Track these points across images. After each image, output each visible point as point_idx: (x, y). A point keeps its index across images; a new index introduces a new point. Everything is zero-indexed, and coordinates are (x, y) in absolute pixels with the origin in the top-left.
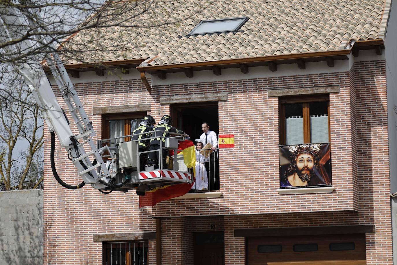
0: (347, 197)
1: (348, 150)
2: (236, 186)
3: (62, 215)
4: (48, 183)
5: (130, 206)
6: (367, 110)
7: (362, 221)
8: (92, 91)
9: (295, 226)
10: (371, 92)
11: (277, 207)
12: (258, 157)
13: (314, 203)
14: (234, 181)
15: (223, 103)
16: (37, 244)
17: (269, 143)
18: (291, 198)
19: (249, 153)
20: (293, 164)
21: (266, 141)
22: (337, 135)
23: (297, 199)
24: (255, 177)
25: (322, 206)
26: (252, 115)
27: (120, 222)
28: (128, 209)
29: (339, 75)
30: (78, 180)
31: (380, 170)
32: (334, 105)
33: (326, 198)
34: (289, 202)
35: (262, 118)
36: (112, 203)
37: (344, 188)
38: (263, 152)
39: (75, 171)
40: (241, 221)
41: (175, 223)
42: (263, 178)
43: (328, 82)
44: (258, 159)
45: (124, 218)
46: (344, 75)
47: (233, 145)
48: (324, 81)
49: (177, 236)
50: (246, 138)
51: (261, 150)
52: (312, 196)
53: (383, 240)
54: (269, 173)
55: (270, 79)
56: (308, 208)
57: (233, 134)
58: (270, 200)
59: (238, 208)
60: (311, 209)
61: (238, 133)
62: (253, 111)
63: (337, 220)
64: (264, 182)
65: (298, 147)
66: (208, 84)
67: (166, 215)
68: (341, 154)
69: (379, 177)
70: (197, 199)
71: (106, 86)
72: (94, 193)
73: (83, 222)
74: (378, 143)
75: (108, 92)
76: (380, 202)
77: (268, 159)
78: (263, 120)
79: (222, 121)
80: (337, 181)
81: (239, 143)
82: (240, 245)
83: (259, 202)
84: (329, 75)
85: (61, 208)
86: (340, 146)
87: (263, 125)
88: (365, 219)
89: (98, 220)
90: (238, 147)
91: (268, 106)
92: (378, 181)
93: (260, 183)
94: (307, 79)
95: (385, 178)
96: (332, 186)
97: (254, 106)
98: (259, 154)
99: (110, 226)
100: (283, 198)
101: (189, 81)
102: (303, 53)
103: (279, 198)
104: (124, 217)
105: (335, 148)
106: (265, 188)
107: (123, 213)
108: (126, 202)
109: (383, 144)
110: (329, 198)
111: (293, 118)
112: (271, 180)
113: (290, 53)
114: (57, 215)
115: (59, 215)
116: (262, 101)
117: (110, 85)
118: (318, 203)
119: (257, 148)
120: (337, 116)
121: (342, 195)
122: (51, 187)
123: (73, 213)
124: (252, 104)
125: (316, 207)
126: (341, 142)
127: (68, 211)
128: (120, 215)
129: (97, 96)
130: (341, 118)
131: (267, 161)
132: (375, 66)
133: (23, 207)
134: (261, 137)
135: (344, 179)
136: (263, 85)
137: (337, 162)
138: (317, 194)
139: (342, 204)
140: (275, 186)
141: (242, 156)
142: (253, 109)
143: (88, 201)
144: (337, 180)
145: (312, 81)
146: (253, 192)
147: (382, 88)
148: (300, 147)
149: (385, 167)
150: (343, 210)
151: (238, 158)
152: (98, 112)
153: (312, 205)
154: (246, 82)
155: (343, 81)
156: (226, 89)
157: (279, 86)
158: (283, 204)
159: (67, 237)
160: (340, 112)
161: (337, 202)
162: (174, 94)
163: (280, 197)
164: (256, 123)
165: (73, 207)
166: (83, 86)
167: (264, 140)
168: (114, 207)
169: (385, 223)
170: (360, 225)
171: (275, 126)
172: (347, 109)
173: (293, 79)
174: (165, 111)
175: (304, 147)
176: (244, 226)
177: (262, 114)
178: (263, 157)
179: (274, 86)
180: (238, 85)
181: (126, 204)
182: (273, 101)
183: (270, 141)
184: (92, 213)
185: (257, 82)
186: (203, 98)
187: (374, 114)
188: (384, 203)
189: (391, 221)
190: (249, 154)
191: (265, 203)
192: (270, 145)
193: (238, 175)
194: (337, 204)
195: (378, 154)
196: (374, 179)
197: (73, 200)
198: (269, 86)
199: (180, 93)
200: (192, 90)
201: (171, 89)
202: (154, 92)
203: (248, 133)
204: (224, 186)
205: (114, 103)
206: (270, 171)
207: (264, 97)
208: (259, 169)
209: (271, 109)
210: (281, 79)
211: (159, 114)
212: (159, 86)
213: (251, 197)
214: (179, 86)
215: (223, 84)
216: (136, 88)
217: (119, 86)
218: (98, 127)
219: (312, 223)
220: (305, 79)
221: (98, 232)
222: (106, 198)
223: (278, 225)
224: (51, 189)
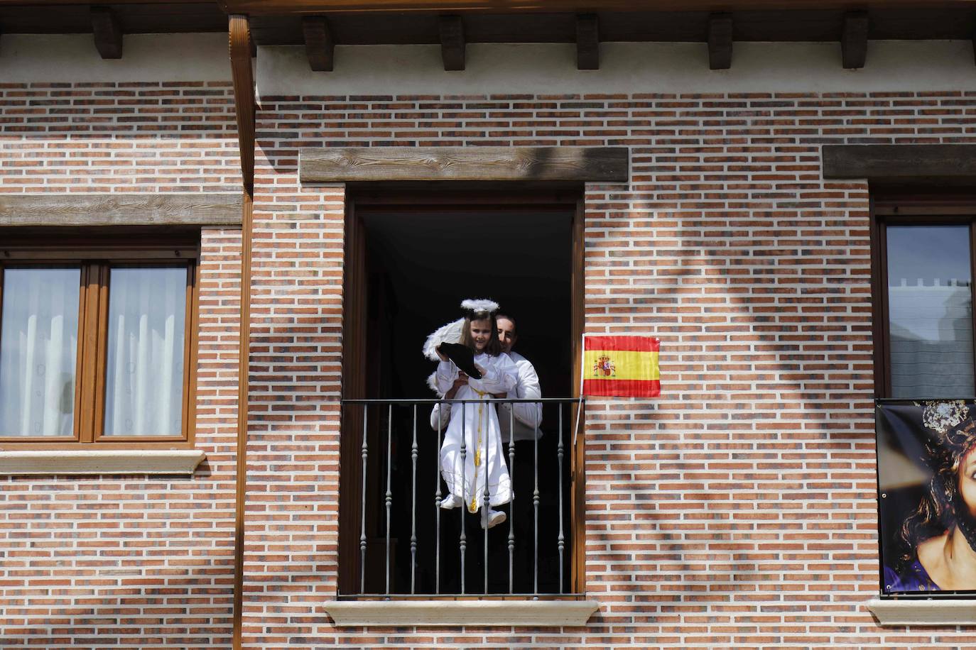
2: (668, 578)
12: (773, 446)
14: (658, 552)
15: (607, 192)
17: (828, 386)
18: (933, 644)
19: (728, 427)
20: (941, 485)
21: (812, 377)
23: (965, 649)
24: (760, 536)
26: (746, 253)
35: (794, 272)
38: (797, 426)
42: (800, 547)
44: (775, 456)
50: (716, 358)
51: (791, 416)
54: (830, 520)
55: (832, 100)
57: (655, 334)
61: (680, 335)
62: (751, 238)
64: (806, 563)
66: (535, 106)
71: (5, 103)
77: (824, 456)
79: (602, 273)
81: (685, 377)
87: (799, 300)
90: (676, 397)
91: (823, 219)
93: (784, 567)
97: (756, 214)
98: (779, 432)
100: (897, 640)
101: (444, 86)
106: (806, 592)
108: (77, 641)
112: (835, 557)
116: (793, 196)
117: (28, 99)
119: (772, 406)
124: (747, 205)
131: (820, 466)
134: (789, 357)
136: (797, 126)
140: (857, 584)
141: (697, 436)
142: (751, 229)
146: (749, 608)
151: (676, 447)
154: (720, 105)
156: (625, 133)
157: (873, 131)
162: (371, 139)
163: (883, 635)
164: (766, 290)
171: (855, 309)
173: (939, 107)
174: (322, 213)
177: (795, 252)
178: (798, 446)
179: (849, 131)
180: (678, 118)
182: (846, 199)
183: (832, 377)
185: (772, 110)
190: (731, 432)
192: (834, 396)
193: (675, 527)
198: (825, 132)
199: (397, 135)
200: (459, 125)
201: (355, 116)
202: (272, 126)
203: (729, 334)
204: (609, 572)
205: (41, 181)
206: (835, 516)
207: (802, 178)
208: (780, 501)
209: (836, 233)
210: (883, 104)
211: (293, 226)
212: (297, 98)
213: (740, 629)
214: (394, 107)
215: (606, 109)
216: (155, 119)
217: (71, 106)
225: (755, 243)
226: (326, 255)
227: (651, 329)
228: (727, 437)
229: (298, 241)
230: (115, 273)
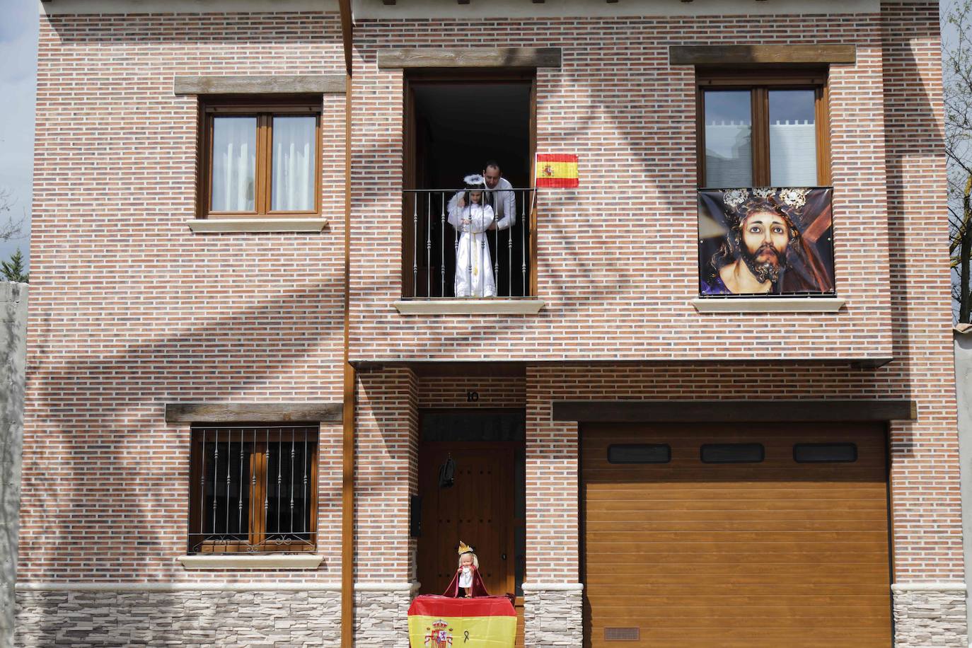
0: (876, 325)
1: (877, 207)
2: (582, 287)
3: (79, 352)
4: (41, 265)
5: (270, 334)
6: (896, 121)
7: (882, 389)
8: (174, 36)
9: (713, 397)
11: (693, 344)
12: (641, 215)
13: (789, 337)
14: (577, 273)
15: (549, 73)
17: (671, 181)
18: (728, 323)
19: (616, 204)
20: (733, 237)
21: (662, 176)
22: (849, 169)
23: (745, 326)
24: (633, 264)
25: (810, 346)
26: (626, 107)
27: (242, 375)
28: (264, 340)
29: (855, 20)
30: (127, 261)
31: (927, 266)
32: (839, 94)
33: (821, 326)
34: (725, 332)
35: (653, 117)
36: (223, 324)
37: (869, 302)
38: (654, 203)
39: (119, 238)
40: (570, 382)
42: (656, 270)
43: (826, 36)
44: (642, 220)
45: (255, 365)
46: (868, 22)
47: (574, 183)
48: (815, 33)
49: (399, 414)
50: (610, 166)
51: (651, 198)
52: (785, 320)
54: (672, 256)
55: (675, 19)
56: (772, 349)
57: (576, 152)
58: (672, 327)
59: (588, 344)
60: (783, 352)
61: (590, 153)
62: (629, 98)
63: (821, 386)
64: (658, 279)
65: (747, 194)
66: (509, 24)
67: (389, 356)
68: (861, 216)
69: (925, 285)
71: (212, 24)
72: (171, 298)
73: (140, 371)
74: (922, 200)
75: (218, 39)
76: (928, 345)
77: (669, 220)
79: (546, 118)
80: (851, 285)
81: (592, 177)
83: (645, 330)
84: (829, 20)
85: (77, 334)
86: (858, 196)
87: (656, 133)
89: (181, 368)
90: (588, 188)
91: (669, 88)
92: (924, 293)
93: (646, 281)
94: (772, 26)
95: (942, 287)
96: (835, 297)
97: (632, 85)
98: (644, 207)
99: (214, 383)
100: (708, 321)
101: (458, 13)
103: (698, 321)
104: (254, 362)
105: (844, 202)
106: (658, 295)
107: (252, 351)
108: (259, 323)
109: (935, 205)
110: (830, 325)
112: (675, 276)
115: (69, 352)
116: (653, 75)
117: (225, 22)
118: (800, 337)
119: (640, 192)
120: (848, 121)
121: (862, 319)
122: (51, 278)
123: (112, 346)
124: (627, 80)
125: (795, 349)
126: (860, 187)
127: (96, 341)
128: (242, 356)
129: (188, 47)
130: (858, 126)
131: (666, 225)
132: (914, 17)
134: (649, 165)
135: (868, 279)
136: (655, 35)
137: (848, 237)
138: (799, 314)
139: (863, 343)
140: (686, 290)
141: (599, 209)
142: (629, 94)
143: (154, 316)
144: (850, 282)
145: (786, 32)
146: (627, 304)
147: (932, 70)
148: (751, 196)
149: (940, 261)
150: (865, 357)
151: (587, 215)
152: (189, 89)
153: (785, 343)
154: (612, 23)
155: (865, 35)
156: (559, 39)
157: (698, 38)
158: (709, 338)
159: (91, 410)
160: (857, 112)
161: (849, 337)
162: (417, 44)
163: (700, 318)
164: (638, 128)
165: (113, 330)
166: (150, 22)
167: (657, 173)
168: (226, 334)
169: (940, 396)
170: (877, 399)
171: (687, 138)
172: (874, 104)
173: (735, 24)
174: (390, 85)
175: (764, 194)
176: (578, 395)
177: (654, 106)
178: (655, 214)
179: (685, 38)
180: (589, 31)
181: (260, 329)
182: (683, 76)
183: (673, 176)
184: (165, 349)
185: (641, 26)
187: (912, 131)
188: (938, 348)
189: (955, 391)
190: (617, 207)
191: (660, 332)
192: (674, 187)
193: (587, 259)
194: (851, 343)
195: (924, 229)
196: (913, 287)
197: (110, 314)
198: (671, 38)
199: (432, 41)
200: (467, 35)
201: (408, 30)
202: (362, 36)
203: (617, 152)
204: (550, 284)
205: (233, 68)
206: (674, 253)
207: (658, 64)
208: (645, 245)
209: (676, 95)
210: (703, 22)
211: (375, 93)
212: (375, 20)
213: (622, 315)
214: (430, 25)
215: (549, 26)
216: (296, 33)
217: (249, 26)
218: (187, 128)
219: (757, 392)
220: (766, 27)
221: (181, 399)
222: (205, 311)
223: (669, 395)
224: (50, 283)
225: (631, 101)
226: (393, 109)
227: (573, 150)
228: (615, 209)
229: (377, 101)
230: (276, 120)
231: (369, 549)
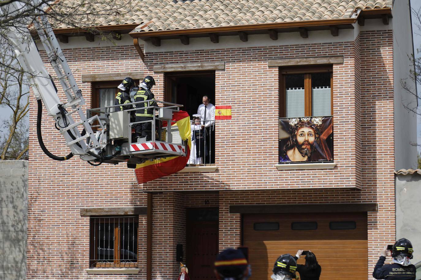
0: (349, 173)
1: (351, 124)
2: (233, 160)
3: (47, 188)
4: (33, 153)
5: (120, 180)
6: (373, 83)
7: (364, 199)
8: (82, 58)
9: (294, 203)
10: (376, 63)
11: (276, 183)
12: (256, 130)
13: (314, 179)
14: (231, 155)
15: (220, 72)
16: (21, 218)
17: (268, 116)
18: (290, 174)
19: (246, 126)
20: (293, 138)
21: (265, 113)
22: (340, 108)
23: (296, 175)
24: (253, 150)
25: (322, 183)
26: (251, 85)
27: (109, 196)
28: (117, 182)
29: (344, 45)
30: (65, 151)
31: (384, 145)
32: (337, 76)
33: (327, 174)
34: (288, 177)
35: (261, 89)
36: (101, 176)
37: (346, 164)
38: (261, 125)
39: (62, 141)
40: (236, 197)
41: (167, 198)
42: (261, 153)
43: (331, 52)
44: (256, 132)
45: (114, 192)
46: (349, 45)
47: (229, 117)
48: (327, 51)
49: (169, 211)
50: (244, 110)
51: (260, 123)
52: (312, 172)
53: (386, 220)
54: (268, 146)
55: (270, 48)
56: (307, 184)
57: (231, 105)
58: (267, 176)
59: (234, 183)
60: (311, 185)
61: (236, 105)
62: (252, 82)
63: (338, 198)
64: (262, 156)
65: (299, 120)
66: (205, 52)
67: (158, 189)
68: (344, 128)
69: (383, 154)
70: (191, 173)
72: (82, 165)
73: (70, 195)
74: (383, 117)
75: (99, 58)
76: (383, 179)
77: (267, 132)
78: (263, 91)
79: (219, 91)
80: (339, 157)
81: (237, 115)
82: (236, 222)
83: (257, 177)
84: (333, 45)
85: (47, 180)
86: (343, 120)
87: (262, 96)
88: (367, 197)
89: (86, 193)
90: (235, 119)
91: (268, 76)
92: (382, 157)
93: (258, 157)
94: (310, 49)
95: (390, 155)
96: (333, 162)
97: (253, 76)
98: (257, 127)
99: (98, 200)
100: (282, 173)
101: (185, 48)
102: (306, 20)
104: (113, 191)
105: (337, 122)
106: (262, 163)
107: (113, 186)
108: (115, 175)
109: (388, 119)
110: (331, 174)
111: (294, 90)
112: (269, 155)
113: (292, 21)
114: (42, 187)
115: (44, 188)
116: (261, 71)
117: (101, 51)
118: (318, 179)
119: (256, 121)
120: (340, 88)
121: (344, 171)
122: (37, 158)
123: (60, 185)
124: (251, 74)
125: (316, 184)
126: (344, 116)
127: (54, 183)
128: (109, 189)
129: (86, 63)
130: (344, 90)
131: (266, 134)
132: (381, 37)
133: (6, 178)
134: (260, 109)
135: (346, 154)
136: (262, 55)
137: (339, 137)
138: (318, 169)
139: (344, 181)
140: (273, 161)
141: (239, 128)
142: (252, 80)
143: (76, 173)
144: (339, 156)
145: (315, 51)
146: (250, 167)
147: (388, 60)
148: (300, 121)
149: (390, 143)
150: (345, 187)
151: (235, 131)
152: (87, 80)
153: (312, 182)
154: (245, 50)
155: (348, 51)
156: (224, 58)
157: (279, 55)
158: (282, 180)
159: (52, 211)
160: (344, 84)
161: (338, 179)
162: (169, 62)
163: (279, 172)
164: (255, 94)
165: (60, 179)
166: (72, 52)
167: (262, 112)
168: (103, 180)
169: (388, 201)
170: (362, 203)
171: (274, 98)
172: (351, 80)
173: (295, 48)
174: (159, 79)
175: (305, 120)
176: (240, 202)
177: (261, 85)
178: (261, 130)
179: (274, 55)
180: (236, 54)
181: (115, 177)
182: (273, 72)
183: (269, 113)
184: (80, 186)
185: (257, 51)
186: (199, 66)
187: (379, 87)
188: (388, 180)
189: (395, 199)
190: (247, 127)
191: (263, 178)
192: (269, 118)
193: (234, 149)
194: (339, 181)
195: (383, 129)
196: (378, 155)
197: (59, 172)
198: (269, 56)
199: (175, 61)
200: (188, 58)
201: (165, 57)
202: (148, 60)
203: (246, 104)
204: (220, 159)
205: (104, 70)
206: (269, 145)
207: (263, 67)
208: (257, 142)
209: (271, 80)
210: (282, 48)
212: (153, 53)
213: (248, 171)
214: (174, 54)
215: (220, 52)
216: (129, 54)
217: (110, 52)
218: (87, 96)
219: (312, 200)
220: (307, 49)
221: (86, 206)
222: (95, 170)
223: (276, 202)
224: (36, 160)
225: (253, 83)
226: (160, 89)
227: (229, 104)
231: (158, 266)
